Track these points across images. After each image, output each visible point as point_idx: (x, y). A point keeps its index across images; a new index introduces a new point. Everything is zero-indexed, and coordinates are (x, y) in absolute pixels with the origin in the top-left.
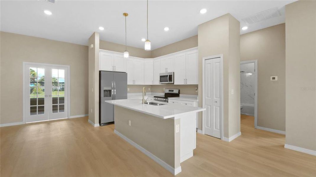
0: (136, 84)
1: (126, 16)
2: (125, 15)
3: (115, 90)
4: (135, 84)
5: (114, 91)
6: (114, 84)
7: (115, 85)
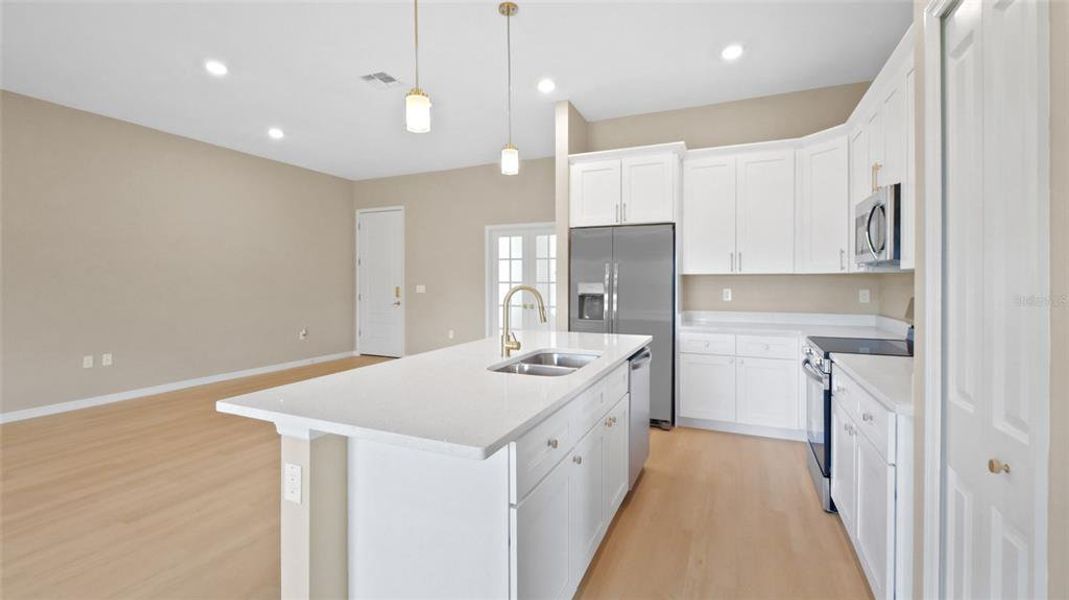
0: (746, 270)
1: (508, 14)
2: (508, 10)
3: (615, 297)
4: (742, 272)
5: (611, 297)
6: (612, 275)
7: (616, 276)
